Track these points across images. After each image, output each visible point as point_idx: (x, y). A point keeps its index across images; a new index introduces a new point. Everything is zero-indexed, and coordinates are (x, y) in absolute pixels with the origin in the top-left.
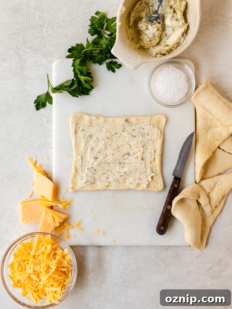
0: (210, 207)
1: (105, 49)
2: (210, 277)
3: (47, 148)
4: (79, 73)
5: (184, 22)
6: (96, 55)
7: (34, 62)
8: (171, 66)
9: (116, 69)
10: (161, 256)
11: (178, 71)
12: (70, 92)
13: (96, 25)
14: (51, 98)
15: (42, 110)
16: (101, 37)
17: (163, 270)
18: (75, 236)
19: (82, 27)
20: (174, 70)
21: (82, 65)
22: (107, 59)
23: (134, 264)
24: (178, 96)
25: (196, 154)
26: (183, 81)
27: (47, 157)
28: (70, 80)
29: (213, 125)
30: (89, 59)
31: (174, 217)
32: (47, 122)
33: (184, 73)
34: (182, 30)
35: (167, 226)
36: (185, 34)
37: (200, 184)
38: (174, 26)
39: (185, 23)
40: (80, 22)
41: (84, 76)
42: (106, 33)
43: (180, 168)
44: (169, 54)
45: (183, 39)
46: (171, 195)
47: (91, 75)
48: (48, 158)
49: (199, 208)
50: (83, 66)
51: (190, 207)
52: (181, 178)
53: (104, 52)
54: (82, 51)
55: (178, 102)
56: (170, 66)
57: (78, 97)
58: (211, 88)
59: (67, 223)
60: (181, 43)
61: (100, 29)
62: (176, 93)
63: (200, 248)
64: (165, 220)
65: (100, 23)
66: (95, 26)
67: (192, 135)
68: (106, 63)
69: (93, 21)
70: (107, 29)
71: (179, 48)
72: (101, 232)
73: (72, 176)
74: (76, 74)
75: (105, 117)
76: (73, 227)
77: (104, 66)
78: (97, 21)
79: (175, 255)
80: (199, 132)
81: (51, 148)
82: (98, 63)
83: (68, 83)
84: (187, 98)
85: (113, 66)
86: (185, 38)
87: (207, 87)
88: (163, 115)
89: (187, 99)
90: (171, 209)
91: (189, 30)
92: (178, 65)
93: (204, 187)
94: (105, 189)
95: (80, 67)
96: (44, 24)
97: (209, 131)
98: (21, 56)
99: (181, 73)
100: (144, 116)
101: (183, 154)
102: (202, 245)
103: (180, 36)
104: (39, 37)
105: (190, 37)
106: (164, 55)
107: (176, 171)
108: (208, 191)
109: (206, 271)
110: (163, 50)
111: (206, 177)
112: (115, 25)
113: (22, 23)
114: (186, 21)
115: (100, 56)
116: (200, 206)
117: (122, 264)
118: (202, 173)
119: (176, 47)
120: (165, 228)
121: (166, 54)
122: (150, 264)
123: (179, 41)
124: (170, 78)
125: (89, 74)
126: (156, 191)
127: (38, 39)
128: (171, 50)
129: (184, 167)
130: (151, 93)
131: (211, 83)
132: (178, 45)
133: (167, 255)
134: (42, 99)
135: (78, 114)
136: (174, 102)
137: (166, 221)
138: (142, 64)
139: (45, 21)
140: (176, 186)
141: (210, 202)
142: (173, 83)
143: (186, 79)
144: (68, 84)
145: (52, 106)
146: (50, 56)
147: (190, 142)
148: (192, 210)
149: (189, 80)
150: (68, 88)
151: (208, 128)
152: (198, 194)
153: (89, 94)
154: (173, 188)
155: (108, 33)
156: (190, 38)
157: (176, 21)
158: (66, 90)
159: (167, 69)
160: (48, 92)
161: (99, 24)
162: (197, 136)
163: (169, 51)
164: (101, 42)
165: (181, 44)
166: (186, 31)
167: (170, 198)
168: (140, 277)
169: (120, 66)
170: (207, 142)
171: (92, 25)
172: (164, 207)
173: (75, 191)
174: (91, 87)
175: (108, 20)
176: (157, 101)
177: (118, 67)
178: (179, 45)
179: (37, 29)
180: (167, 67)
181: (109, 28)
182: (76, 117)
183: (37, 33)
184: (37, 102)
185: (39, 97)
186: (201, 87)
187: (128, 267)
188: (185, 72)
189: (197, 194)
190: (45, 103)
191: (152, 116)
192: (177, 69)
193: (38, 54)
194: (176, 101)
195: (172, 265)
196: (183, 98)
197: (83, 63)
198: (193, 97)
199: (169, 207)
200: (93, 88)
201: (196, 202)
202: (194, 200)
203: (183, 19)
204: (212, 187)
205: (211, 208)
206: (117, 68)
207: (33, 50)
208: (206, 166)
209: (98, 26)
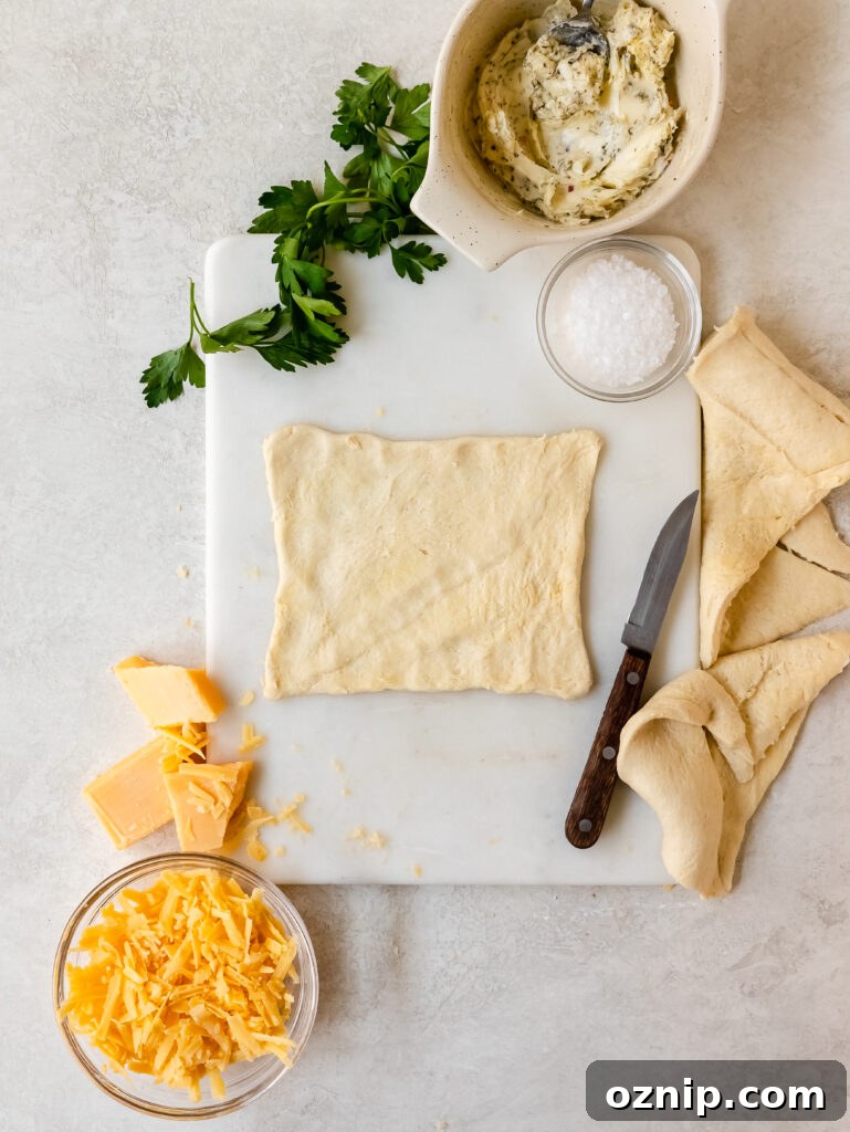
0: (748, 750)
1: (390, 200)
2: (742, 992)
3: (183, 537)
4: (295, 286)
5: (665, 104)
6: (359, 220)
7: (142, 239)
8: (617, 257)
9: (426, 273)
10: (573, 918)
11: (642, 274)
12: (264, 353)
13: (359, 111)
14: (201, 366)
15: (167, 407)
16: (374, 153)
17: (581, 964)
18: (285, 851)
19: (310, 117)
20: (628, 271)
21: (306, 260)
22: (395, 236)
23: (482, 942)
24: (642, 364)
25: (703, 569)
26: (661, 309)
27: (185, 568)
28: (267, 310)
29: (761, 466)
30: (331, 238)
31: (625, 787)
32: (186, 449)
33: (664, 282)
34: (659, 133)
35: (603, 819)
36: (669, 148)
37: (713, 671)
38: (632, 121)
39: (671, 109)
40: (302, 100)
41: (316, 296)
42: (393, 142)
43: (649, 616)
44: (612, 215)
45: (661, 163)
46: (617, 710)
47: (339, 293)
48: (188, 574)
49: (713, 755)
50: (312, 261)
51: (682, 753)
52: (649, 650)
53: (383, 212)
54: (310, 207)
55: (640, 382)
56: (615, 257)
57: (292, 369)
58: (758, 338)
59: (256, 805)
60: (655, 176)
61: (372, 125)
62: (634, 354)
63: (714, 894)
64: (597, 798)
65: (374, 104)
66: (356, 114)
67: (689, 503)
68: (392, 248)
69: (348, 96)
70: (397, 126)
71: (647, 196)
72: (374, 838)
73: (273, 642)
74: (286, 291)
75: (387, 439)
76: (275, 821)
77: (385, 260)
78: (364, 98)
79: (621, 914)
80: (713, 491)
81: (199, 539)
82: (363, 250)
83: (261, 320)
84: (672, 371)
85: (416, 261)
86: (669, 162)
87: (743, 333)
88: (591, 433)
89: (673, 373)
90: (614, 760)
91: (683, 133)
92: (642, 255)
93: (729, 682)
94: (387, 690)
95: (298, 267)
96: (179, 105)
97: (749, 487)
98: (96, 217)
99: (653, 281)
100: (523, 436)
101: (659, 570)
102: (722, 881)
103: (653, 153)
104: (159, 151)
105: (685, 160)
106: (593, 219)
107: (633, 628)
108: (742, 695)
109: (729, 970)
110: (591, 203)
111: (737, 646)
112: (426, 113)
113: (101, 100)
114: (674, 101)
115: (372, 225)
116: (714, 746)
117: (438, 942)
118: (722, 631)
119: (638, 191)
120: (594, 825)
121: (603, 218)
122: (533, 945)
123: (647, 170)
124: (613, 300)
125: (330, 291)
126: (565, 697)
127: (155, 157)
128: (622, 202)
129: (664, 614)
130: (548, 351)
131: (757, 318)
132: (643, 183)
133: (596, 914)
134: (168, 368)
135: (295, 430)
136: (625, 384)
137: (599, 802)
138: (520, 250)
139: (183, 96)
140: (634, 678)
141: (749, 734)
142: (626, 316)
143: (671, 303)
144: (259, 325)
145: (204, 391)
146: (198, 219)
147: (682, 525)
148: (688, 764)
149: (678, 307)
150: (259, 337)
151: (743, 478)
152: (710, 705)
153: (332, 360)
154: (623, 685)
155: (401, 139)
156: (688, 163)
157: (639, 100)
158: (251, 345)
159: (603, 266)
160: (189, 344)
161: (370, 108)
162: (707, 506)
163: (615, 205)
164: (376, 173)
165: (655, 180)
166: (673, 135)
167: (612, 722)
168: (500, 989)
169: (440, 261)
170: (740, 524)
171: (345, 110)
172: (593, 751)
173: (282, 698)
174: (337, 335)
175: (401, 95)
176: (565, 377)
177: (432, 265)
178: (649, 186)
179: (153, 121)
180: (605, 262)
181: (406, 123)
182: (287, 437)
183: (153, 138)
184: (151, 378)
185: (157, 361)
186: (721, 334)
187: (459, 953)
188: (667, 280)
189: (707, 708)
190: (180, 383)
191: (549, 436)
192: (638, 269)
193: (155, 209)
194: (634, 379)
195: (610, 950)
196: (658, 371)
197: (311, 250)
198: (693, 369)
199: (608, 752)
200: (344, 337)
201: (702, 732)
202: (695, 726)
203: (665, 95)
204: (756, 683)
205: (753, 753)
206: (430, 269)
207: (140, 197)
208: (739, 609)
209: (365, 114)
